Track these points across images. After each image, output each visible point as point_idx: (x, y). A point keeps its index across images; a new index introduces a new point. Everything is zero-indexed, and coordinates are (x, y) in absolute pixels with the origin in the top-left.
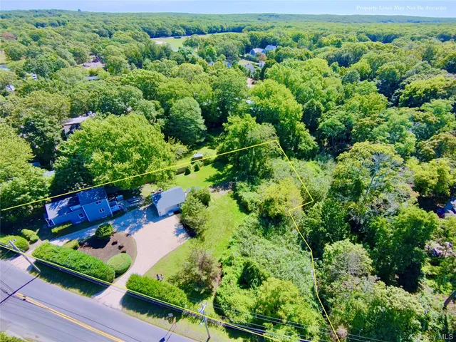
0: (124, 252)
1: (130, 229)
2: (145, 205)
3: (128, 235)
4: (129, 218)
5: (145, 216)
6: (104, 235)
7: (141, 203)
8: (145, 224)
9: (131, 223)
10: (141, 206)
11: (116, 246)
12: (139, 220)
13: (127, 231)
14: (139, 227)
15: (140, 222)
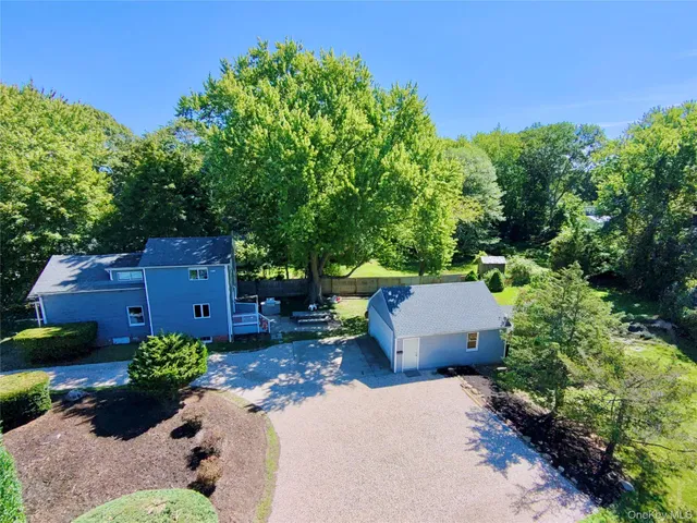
0: (205, 487)
1: (273, 388)
2: (341, 333)
3: (254, 409)
4: (281, 356)
5: (339, 360)
6: (157, 372)
7: (329, 328)
8: (335, 383)
9: (283, 371)
10: (327, 334)
11: (187, 445)
12: (313, 366)
13: (257, 394)
14: (312, 388)
15: (318, 375)
